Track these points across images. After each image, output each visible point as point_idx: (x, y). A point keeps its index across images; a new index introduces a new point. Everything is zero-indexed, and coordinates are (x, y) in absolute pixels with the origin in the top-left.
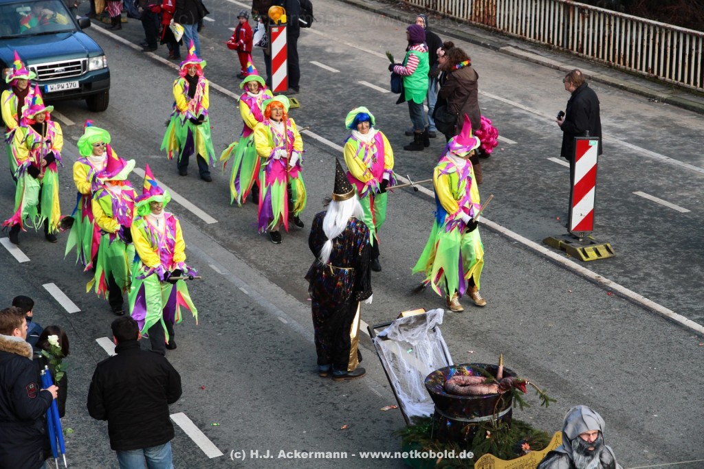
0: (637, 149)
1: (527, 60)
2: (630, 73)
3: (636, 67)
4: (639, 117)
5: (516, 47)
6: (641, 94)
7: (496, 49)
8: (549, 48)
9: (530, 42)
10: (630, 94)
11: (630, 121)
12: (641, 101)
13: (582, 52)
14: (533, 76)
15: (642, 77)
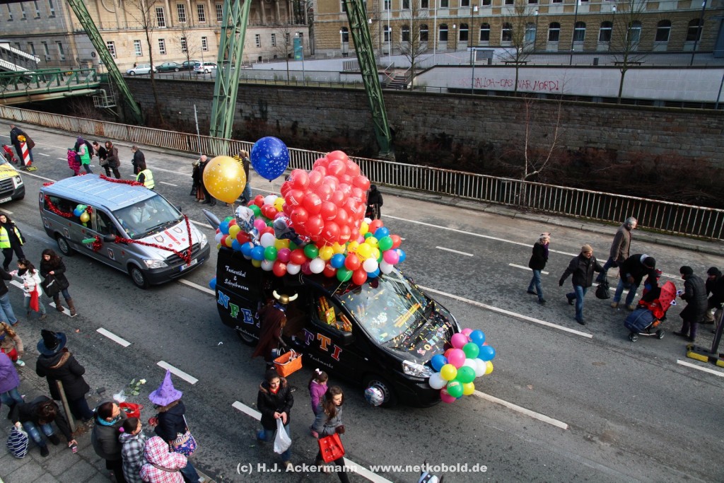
0: (158, 169)
4: (157, 159)
6: (156, 152)
8: (123, 140)
10: (153, 152)
12: (156, 154)
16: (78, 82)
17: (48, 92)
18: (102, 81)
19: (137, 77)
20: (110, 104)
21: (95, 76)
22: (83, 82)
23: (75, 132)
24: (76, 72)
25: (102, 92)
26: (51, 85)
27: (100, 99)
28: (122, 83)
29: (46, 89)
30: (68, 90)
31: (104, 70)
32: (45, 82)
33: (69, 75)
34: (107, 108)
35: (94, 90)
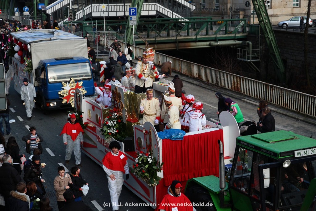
1: (251, 104)
2: (289, 110)
3: (291, 108)
5: (248, 99)
6: (293, 118)
7: (240, 100)
9: (252, 98)
10: (289, 118)
11: (289, 127)
12: (293, 120)
13: (272, 101)
14: (254, 110)
15: (294, 112)
16: (226, 32)
17: (196, 41)
18: (250, 33)
19: (288, 30)
20: (253, 58)
21: (244, 27)
22: (231, 32)
23: (212, 85)
24: (226, 21)
25: (248, 44)
26: (201, 33)
27: (245, 51)
28: (271, 36)
29: (194, 37)
30: (215, 40)
31: (255, 21)
32: (195, 30)
33: (219, 24)
34: (250, 62)
35: (240, 42)
